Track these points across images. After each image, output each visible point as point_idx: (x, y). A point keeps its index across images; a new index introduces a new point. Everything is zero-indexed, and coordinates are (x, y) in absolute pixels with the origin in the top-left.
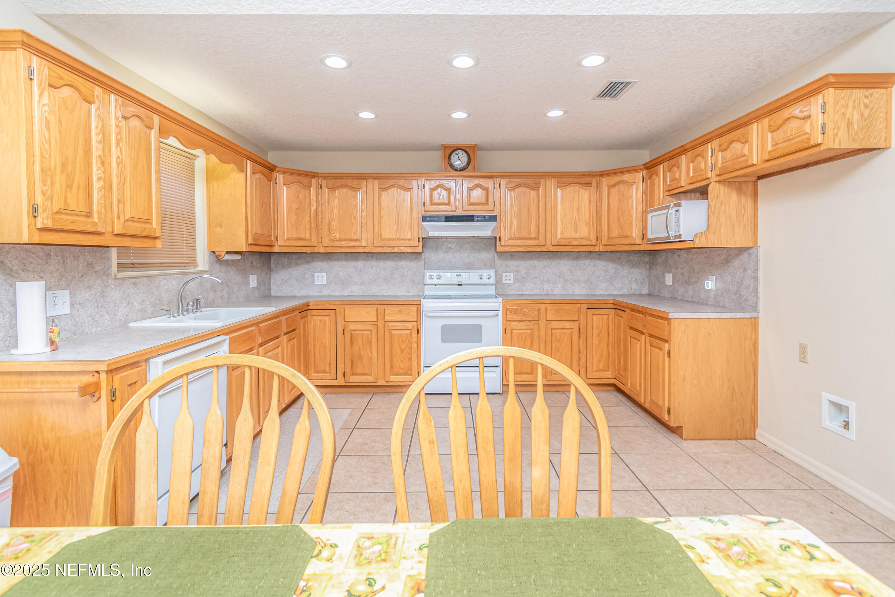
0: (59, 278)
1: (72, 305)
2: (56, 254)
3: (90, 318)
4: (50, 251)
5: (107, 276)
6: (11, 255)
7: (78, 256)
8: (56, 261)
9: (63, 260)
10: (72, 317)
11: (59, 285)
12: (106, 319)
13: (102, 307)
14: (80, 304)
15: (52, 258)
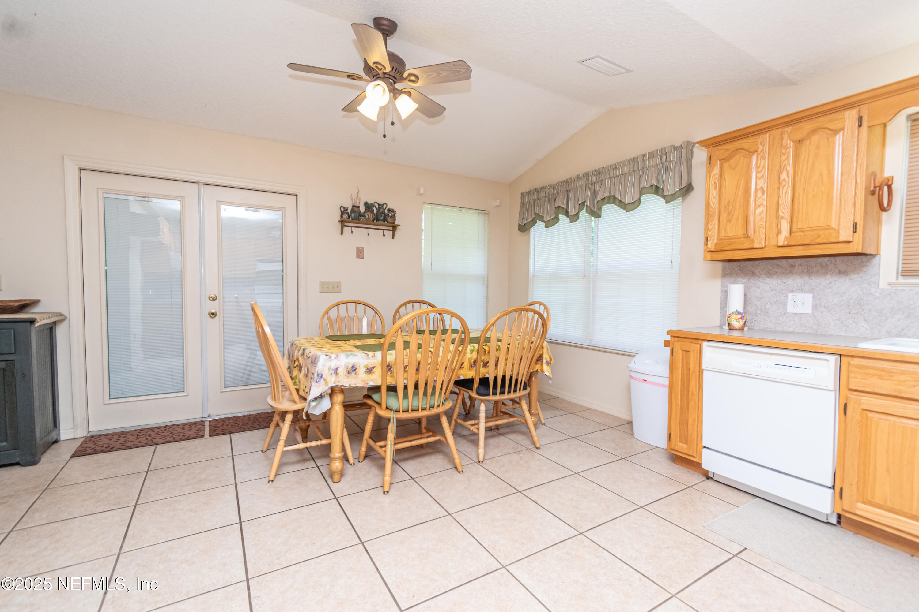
0: (803, 283)
1: (815, 307)
2: (801, 265)
3: (838, 322)
4: (795, 263)
5: (869, 284)
6: (760, 267)
7: (827, 265)
8: (801, 270)
9: (807, 269)
10: (815, 317)
11: (802, 289)
12: (863, 326)
13: (857, 313)
14: (825, 308)
15: (796, 268)
